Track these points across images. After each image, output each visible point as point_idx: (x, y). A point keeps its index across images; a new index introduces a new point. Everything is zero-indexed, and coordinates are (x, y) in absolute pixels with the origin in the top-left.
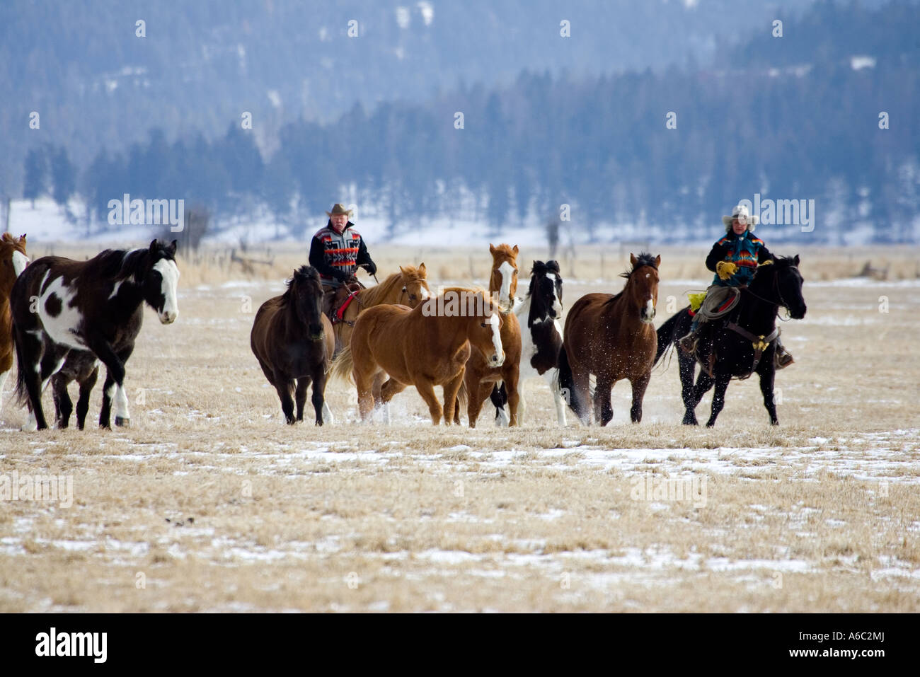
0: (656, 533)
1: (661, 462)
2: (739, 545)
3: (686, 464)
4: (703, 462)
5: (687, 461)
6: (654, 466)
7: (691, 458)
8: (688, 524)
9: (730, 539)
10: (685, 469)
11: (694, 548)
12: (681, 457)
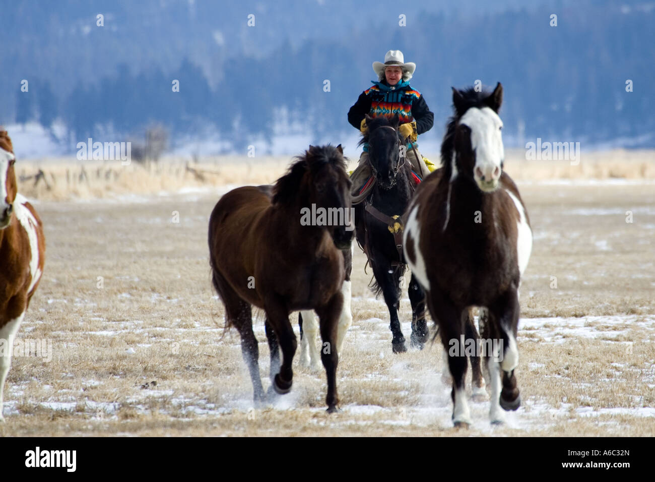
0: (534, 387)
1: (538, 329)
2: (602, 395)
3: (558, 330)
4: (572, 329)
5: (559, 328)
6: (532, 332)
7: (563, 325)
8: (560, 379)
9: (595, 390)
10: (558, 334)
11: (565, 399)
12: (554, 324)
